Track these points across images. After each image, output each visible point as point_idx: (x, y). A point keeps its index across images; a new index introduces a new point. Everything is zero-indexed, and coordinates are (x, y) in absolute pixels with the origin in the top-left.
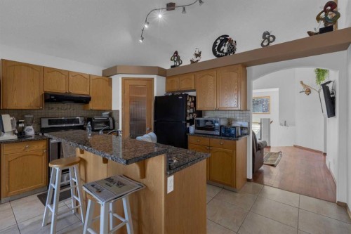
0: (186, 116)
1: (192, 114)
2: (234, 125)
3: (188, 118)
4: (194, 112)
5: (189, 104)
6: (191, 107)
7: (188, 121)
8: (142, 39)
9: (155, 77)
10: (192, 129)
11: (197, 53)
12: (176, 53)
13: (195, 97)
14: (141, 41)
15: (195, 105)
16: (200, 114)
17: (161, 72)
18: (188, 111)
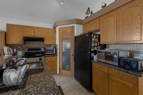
0: (91, 48)
1: (97, 46)
2: (136, 57)
3: (92, 50)
4: (98, 45)
5: (93, 39)
6: (95, 42)
7: (92, 52)
8: (63, 2)
9: (75, 25)
10: (95, 58)
11: (103, 5)
12: (89, 9)
13: (99, 35)
14: (62, 3)
15: (99, 41)
16: (104, 46)
17: (79, 22)
18: (93, 45)
